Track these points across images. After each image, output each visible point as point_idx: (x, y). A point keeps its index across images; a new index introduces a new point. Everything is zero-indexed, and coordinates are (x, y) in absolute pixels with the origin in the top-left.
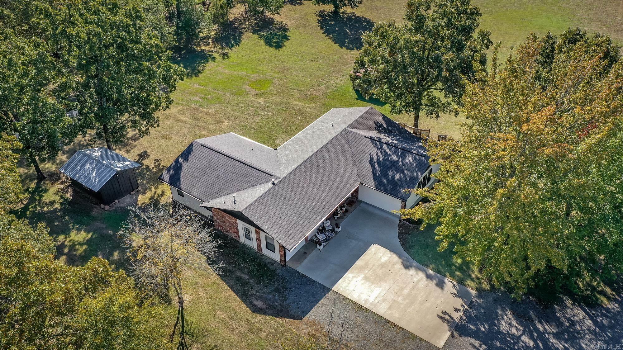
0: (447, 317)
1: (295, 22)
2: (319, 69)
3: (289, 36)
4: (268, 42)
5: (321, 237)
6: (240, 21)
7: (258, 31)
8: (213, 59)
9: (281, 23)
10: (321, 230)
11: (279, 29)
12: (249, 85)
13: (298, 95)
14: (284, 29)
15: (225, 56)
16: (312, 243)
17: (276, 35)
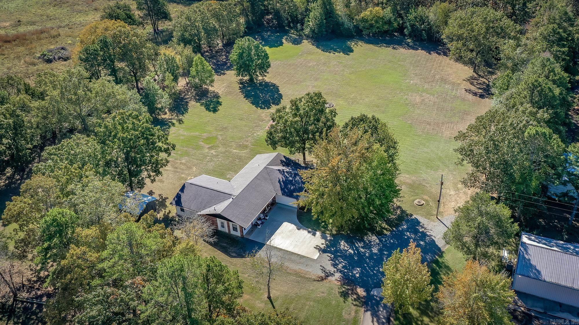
0: (318, 247)
1: (224, 90)
2: (245, 126)
3: (221, 102)
4: (208, 109)
5: (259, 222)
6: (184, 92)
7: (199, 100)
8: (173, 124)
9: (214, 92)
10: (259, 219)
11: (214, 97)
12: (202, 142)
13: (235, 145)
14: (217, 96)
15: (180, 121)
16: (255, 226)
17: (212, 102)
